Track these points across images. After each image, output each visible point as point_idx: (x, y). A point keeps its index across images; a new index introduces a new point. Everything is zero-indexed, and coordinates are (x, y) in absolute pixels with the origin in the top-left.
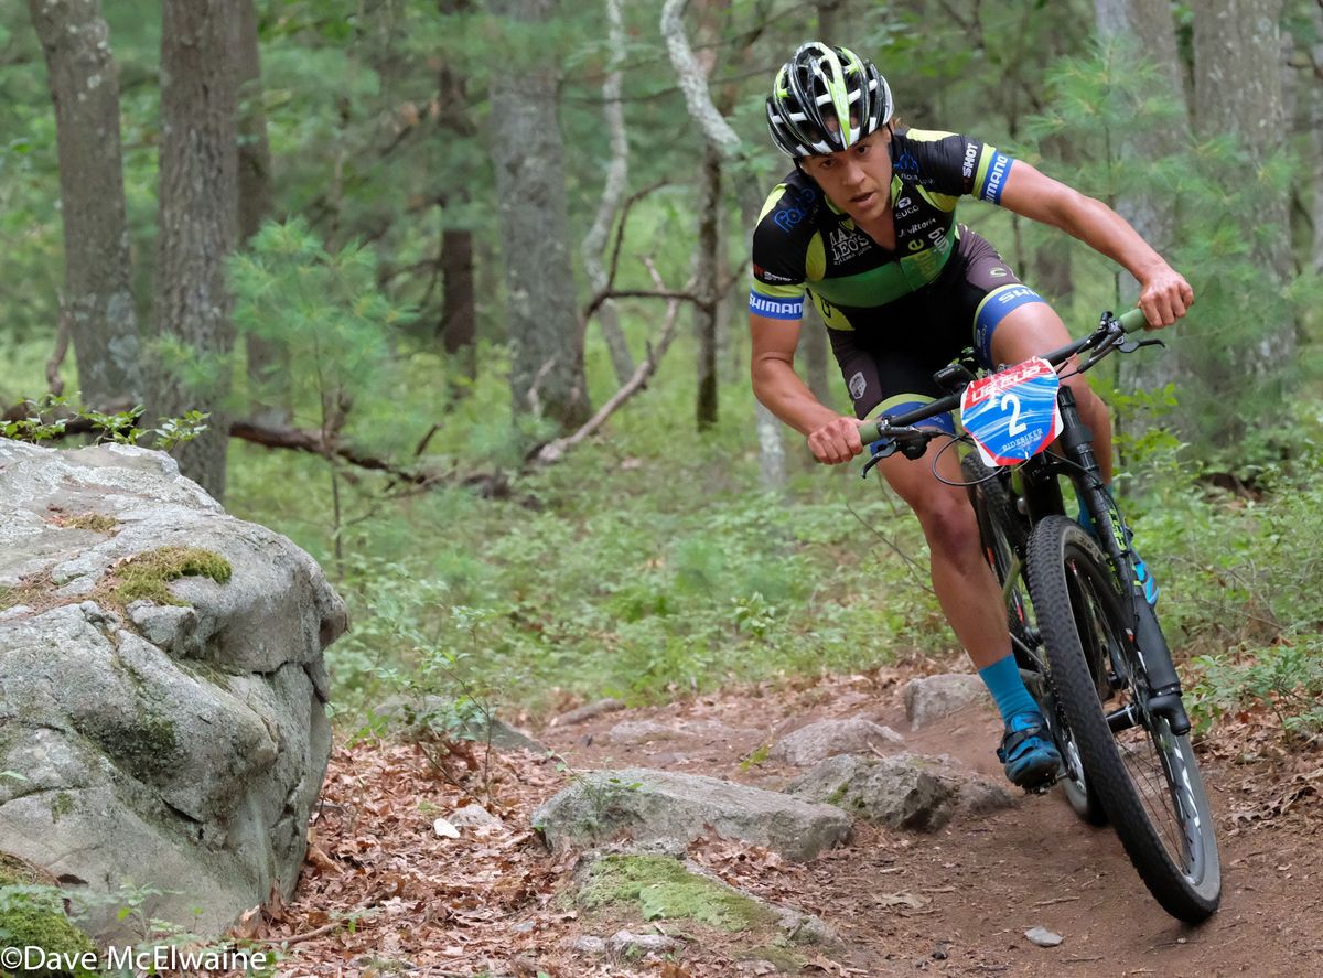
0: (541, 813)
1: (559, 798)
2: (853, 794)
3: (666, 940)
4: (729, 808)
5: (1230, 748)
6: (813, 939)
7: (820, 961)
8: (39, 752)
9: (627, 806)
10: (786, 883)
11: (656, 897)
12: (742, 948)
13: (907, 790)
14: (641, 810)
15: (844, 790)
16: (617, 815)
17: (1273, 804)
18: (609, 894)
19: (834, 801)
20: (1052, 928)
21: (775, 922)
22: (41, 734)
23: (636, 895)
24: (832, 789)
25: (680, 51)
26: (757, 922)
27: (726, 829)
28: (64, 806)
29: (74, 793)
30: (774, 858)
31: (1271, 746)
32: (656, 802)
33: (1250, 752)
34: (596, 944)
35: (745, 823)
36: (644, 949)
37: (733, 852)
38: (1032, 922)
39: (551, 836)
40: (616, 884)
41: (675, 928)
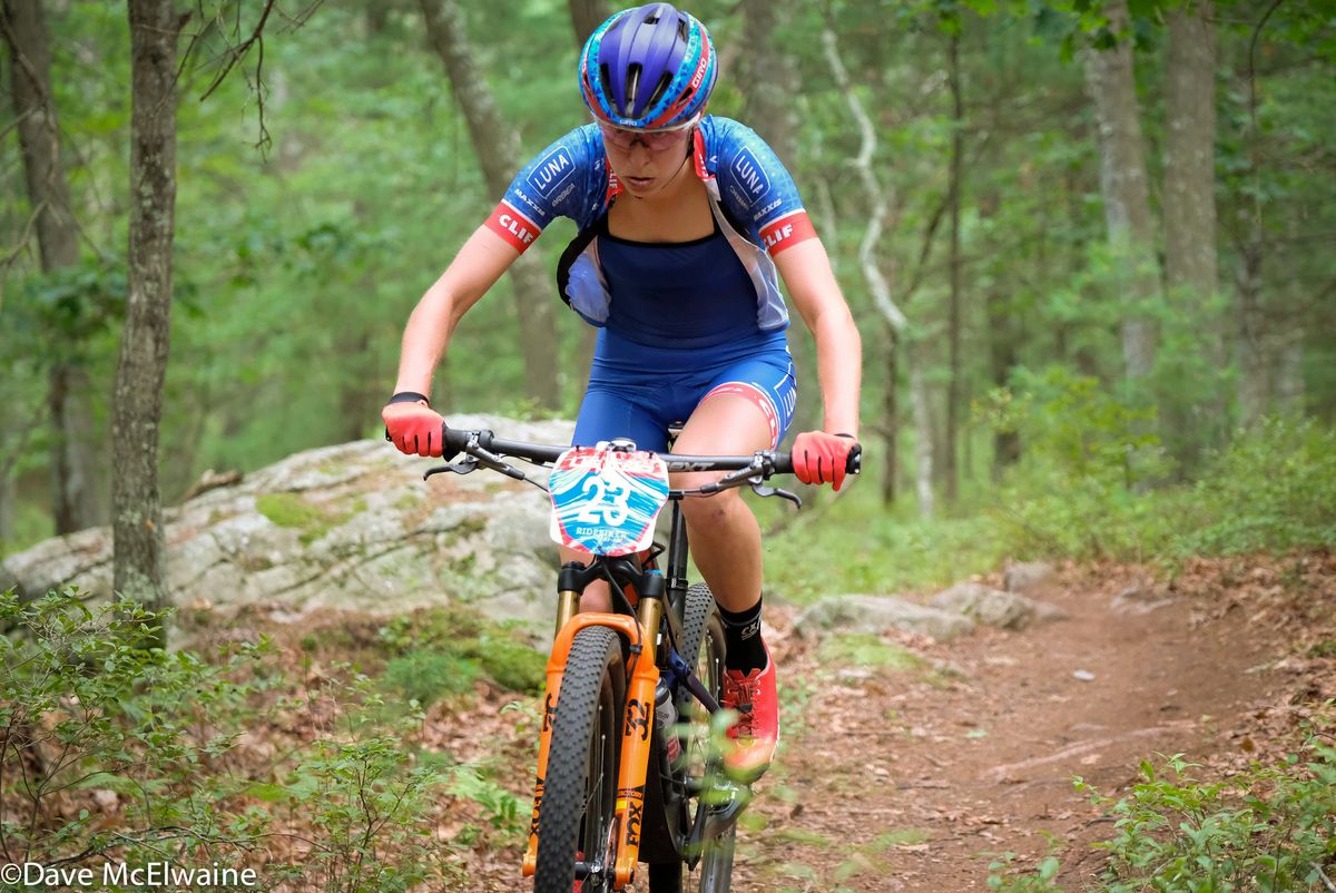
0: (797, 620)
1: (808, 610)
2: (974, 610)
3: (869, 674)
4: (904, 614)
5: (1191, 588)
6: (953, 674)
7: (957, 685)
8: (517, 569)
9: (845, 613)
10: (936, 653)
11: (863, 654)
12: (912, 678)
13: (1005, 607)
14: (854, 614)
15: (969, 609)
16: (840, 618)
17: (1215, 613)
18: (837, 654)
19: (965, 613)
20: (1089, 670)
21: (930, 666)
22: (519, 559)
23: (851, 655)
24: (963, 608)
25: (873, 273)
26: (921, 665)
27: (903, 625)
28: (531, 597)
29: (537, 591)
30: (930, 641)
31: (1214, 586)
32: (863, 612)
33: (1202, 589)
34: (830, 677)
35: (913, 622)
36: (856, 679)
37: (907, 638)
38: (1077, 669)
39: (804, 631)
40: (841, 648)
41: (875, 668)
